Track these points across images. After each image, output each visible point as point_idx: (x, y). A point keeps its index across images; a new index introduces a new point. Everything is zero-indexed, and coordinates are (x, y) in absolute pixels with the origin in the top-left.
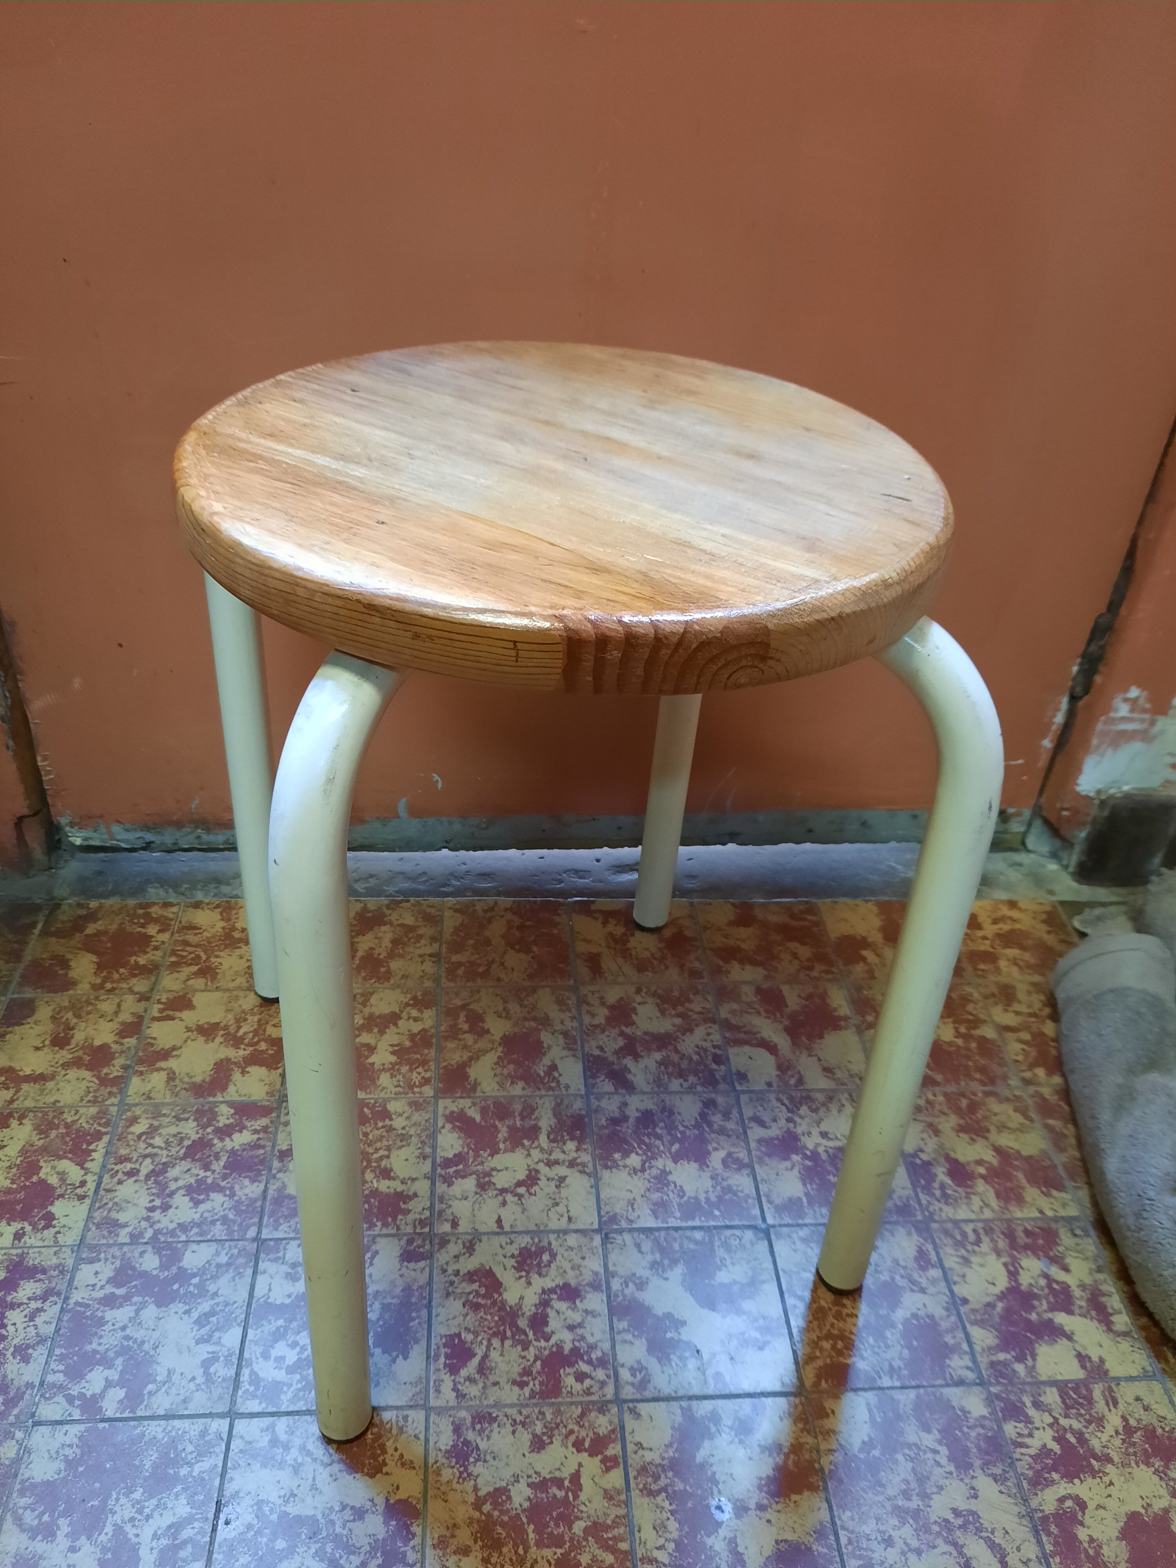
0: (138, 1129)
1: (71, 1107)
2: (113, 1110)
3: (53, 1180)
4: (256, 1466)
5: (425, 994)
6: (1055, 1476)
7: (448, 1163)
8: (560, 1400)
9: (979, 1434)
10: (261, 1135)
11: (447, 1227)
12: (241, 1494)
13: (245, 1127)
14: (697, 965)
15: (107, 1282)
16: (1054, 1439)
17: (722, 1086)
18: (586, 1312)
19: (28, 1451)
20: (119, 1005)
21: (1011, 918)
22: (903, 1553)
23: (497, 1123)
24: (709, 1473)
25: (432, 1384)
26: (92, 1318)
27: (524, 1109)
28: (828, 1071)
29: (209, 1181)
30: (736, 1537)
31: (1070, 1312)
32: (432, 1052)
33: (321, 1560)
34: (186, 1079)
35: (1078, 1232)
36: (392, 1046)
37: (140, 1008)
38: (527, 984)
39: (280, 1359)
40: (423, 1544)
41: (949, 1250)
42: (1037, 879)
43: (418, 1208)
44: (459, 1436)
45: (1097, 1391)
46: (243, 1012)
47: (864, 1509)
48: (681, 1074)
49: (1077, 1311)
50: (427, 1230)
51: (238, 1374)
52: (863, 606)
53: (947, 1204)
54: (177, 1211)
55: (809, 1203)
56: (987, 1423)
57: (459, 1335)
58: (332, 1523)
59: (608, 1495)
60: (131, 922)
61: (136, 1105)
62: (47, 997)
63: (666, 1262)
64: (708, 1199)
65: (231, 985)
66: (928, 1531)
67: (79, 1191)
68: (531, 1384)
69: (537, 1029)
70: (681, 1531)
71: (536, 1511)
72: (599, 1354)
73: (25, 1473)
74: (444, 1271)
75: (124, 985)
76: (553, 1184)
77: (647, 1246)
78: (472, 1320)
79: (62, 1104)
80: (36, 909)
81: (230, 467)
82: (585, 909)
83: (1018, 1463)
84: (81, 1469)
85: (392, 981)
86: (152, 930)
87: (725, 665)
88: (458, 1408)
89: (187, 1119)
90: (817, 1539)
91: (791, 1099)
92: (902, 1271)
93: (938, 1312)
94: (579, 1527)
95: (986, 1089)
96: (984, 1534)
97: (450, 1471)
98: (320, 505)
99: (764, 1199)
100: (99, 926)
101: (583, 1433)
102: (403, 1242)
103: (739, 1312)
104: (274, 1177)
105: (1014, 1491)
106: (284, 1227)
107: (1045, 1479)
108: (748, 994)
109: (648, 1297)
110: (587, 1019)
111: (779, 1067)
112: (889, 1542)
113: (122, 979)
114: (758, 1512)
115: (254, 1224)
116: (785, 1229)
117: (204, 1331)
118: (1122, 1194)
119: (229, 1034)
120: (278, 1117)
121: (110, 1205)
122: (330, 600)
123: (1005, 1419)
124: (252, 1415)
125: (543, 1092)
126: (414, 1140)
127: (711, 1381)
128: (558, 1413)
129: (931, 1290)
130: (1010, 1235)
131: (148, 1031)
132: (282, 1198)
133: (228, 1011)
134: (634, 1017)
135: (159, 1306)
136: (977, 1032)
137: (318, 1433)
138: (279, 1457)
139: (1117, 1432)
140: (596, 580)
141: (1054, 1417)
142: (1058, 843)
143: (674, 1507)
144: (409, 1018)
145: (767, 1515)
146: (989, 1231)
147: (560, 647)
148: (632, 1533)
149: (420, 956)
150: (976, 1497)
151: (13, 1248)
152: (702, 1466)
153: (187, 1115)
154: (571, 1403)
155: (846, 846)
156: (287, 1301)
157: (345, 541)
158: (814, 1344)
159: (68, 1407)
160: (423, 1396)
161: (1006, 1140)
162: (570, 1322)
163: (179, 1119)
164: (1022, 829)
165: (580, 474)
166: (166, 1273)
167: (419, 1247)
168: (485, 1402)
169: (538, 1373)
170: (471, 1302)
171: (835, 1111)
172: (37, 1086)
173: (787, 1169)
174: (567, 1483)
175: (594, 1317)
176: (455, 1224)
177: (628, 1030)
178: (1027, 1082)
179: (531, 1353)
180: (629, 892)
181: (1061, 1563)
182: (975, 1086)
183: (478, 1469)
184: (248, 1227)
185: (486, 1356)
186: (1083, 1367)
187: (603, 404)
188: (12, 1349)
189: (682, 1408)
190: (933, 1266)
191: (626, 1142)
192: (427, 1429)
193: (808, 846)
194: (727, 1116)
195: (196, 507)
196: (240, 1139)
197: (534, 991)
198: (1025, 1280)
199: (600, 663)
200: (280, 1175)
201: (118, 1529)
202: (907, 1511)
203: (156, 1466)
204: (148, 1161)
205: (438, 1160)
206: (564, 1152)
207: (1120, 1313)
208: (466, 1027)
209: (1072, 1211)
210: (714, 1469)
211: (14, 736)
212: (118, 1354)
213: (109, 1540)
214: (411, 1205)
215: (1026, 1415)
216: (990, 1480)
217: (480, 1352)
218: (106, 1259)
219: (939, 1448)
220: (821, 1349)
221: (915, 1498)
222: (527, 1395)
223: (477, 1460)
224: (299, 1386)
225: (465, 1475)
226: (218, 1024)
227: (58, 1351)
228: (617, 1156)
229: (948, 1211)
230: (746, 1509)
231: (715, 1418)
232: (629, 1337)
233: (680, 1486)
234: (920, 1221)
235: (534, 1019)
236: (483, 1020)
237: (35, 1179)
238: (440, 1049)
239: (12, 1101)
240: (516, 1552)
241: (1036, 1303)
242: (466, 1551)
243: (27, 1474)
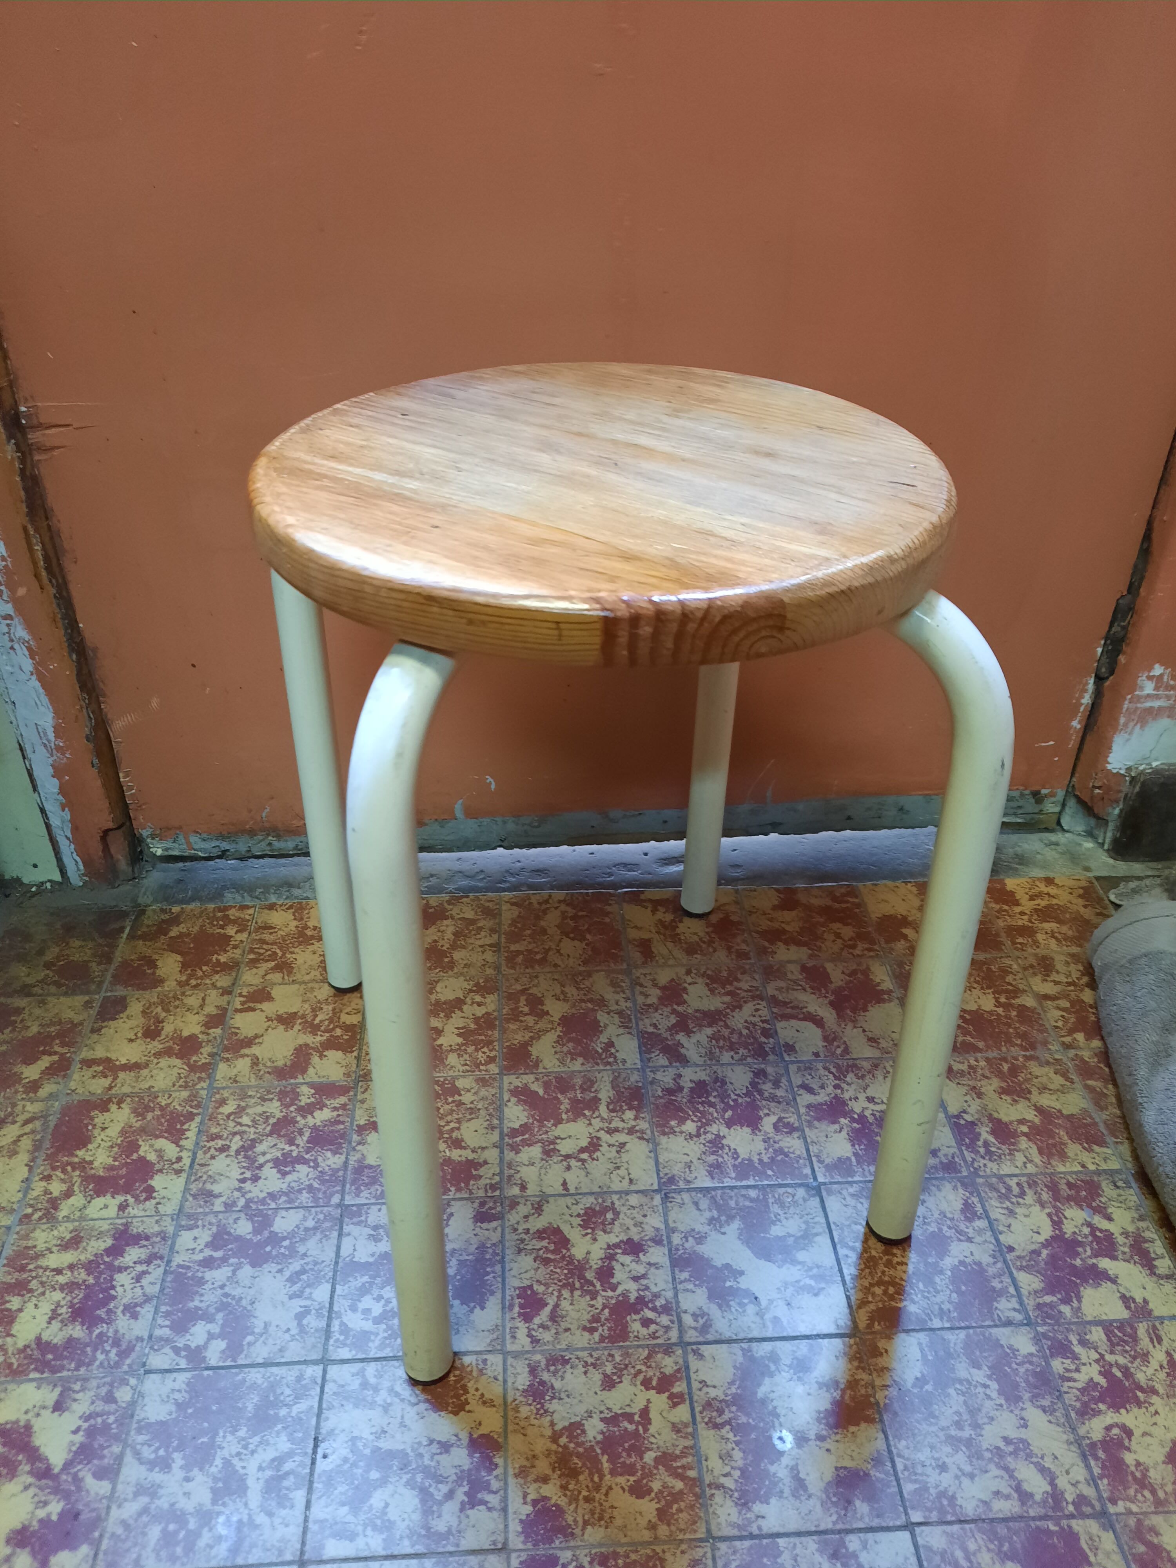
0: (227, 1109)
1: (164, 1092)
2: (204, 1093)
3: (152, 1157)
4: (349, 1406)
5: (486, 981)
6: (1102, 1407)
7: (514, 1133)
8: (628, 1343)
9: (1027, 1370)
10: (340, 1113)
11: (516, 1191)
12: (337, 1432)
13: (325, 1106)
14: (744, 946)
15: (206, 1246)
16: (1100, 1373)
17: (771, 1057)
18: (649, 1264)
19: (141, 1395)
20: (204, 999)
21: (1048, 894)
22: (957, 1477)
23: (559, 1096)
24: (770, 1407)
25: (508, 1331)
26: (193, 1278)
27: (584, 1083)
28: (873, 1040)
29: (294, 1154)
30: (797, 1464)
31: (1114, 1258)
32: (496, 1034)
33: (413, 1489)
34: (269, 1064)
35: (1120, 1184)
36: (458, 1028)
37: (223, 1001)
38: (582, 969)
39: (367, 1311)
40: (505, 1473)
41: (994, 1203)
42: (1074, 857)
43: (488, 1174)
44: (535, 1377)
45: (1142, 1329)
46: (319, 1002)
47: (919, 1438)
48: (732, 1047)
49: (1120, 1257)
50: (497, 1193)
51: (328, 1326)
52: (870, 580)
53: (990, 1160)
54: (266, 1182)
55: (858, 1162)
56: (1035, 1359)
57: (530, 1287)
58: (421, 1456)
59: (676, 1429)
60: (211, 923)
61: (224, 1088)
62: (138, 994)
63: (723, 1218)
64: (761, 1161)
65: (307, 978)
66: (980, 1457)
67: (176, 1166)
68: (600, 1329)
69: (593, 1010)
70: (745, 1459)
71: (609, 1443)
72: (663, 1302)
73: (140, 1414)
74: (516, 1230)
75: (208, 981)
76: (614, 1149)
77: (704, 1203)
78: (542, 1273)
79: (156, 1089)
80: (124, 915)
81: (298, 486)
82: (635, 898)
83: (1066, 1396)
84: (190, 1411)
85: (456, 970)
86: (231, 931)
87: (746, 637)
88: (533, 1352)
89: (271, 1100)
90: (874, 1466)
91: (838, 1067)
92: (949, 1222)
93: (986, 1259)
94: (649, 1457)
95: (1028, 1054)
96: (1034, 1460)
97: (528, 1408)
98: (380, 514)
99: (814, 1159)
100: (182, 928)
101: (650, 1373)
102: (476, 1205)
103: (794, 1262)
104: (354, 1149)
105: (1062, 1420)
106: (365, 1194)
107: (1093, 1410)
108: (794, 973)
109: (706, 1250)
110: (640, 999)
111: (825, 1038)
112: (943, 1468)
113: (206, 976)
114: (818, 1443)
115: (337, 1192)
116: (835, 1186)
117: (296, 1288)
118: (1160, 1144)
119: (306, 1022)
120: (356, 1095)
121: (205, 1177)
122: (394, 595)
123: (1052, 1356)
124: (343, 1361)
125: (601, 1067)
126: (483, 1112)
127: (769, 1325)
128: (626, 1355)
129: (978, 1239)
130: (1053, 1188)
131: (232, 1022)
132: (361, 1168)
133: (304, 1001)
134: (685, 996)
135: (253, 1266)
136: (1017, 1001)
137: (405, 1376)
138: (369, 1399)
139: (1162, 1367)
140: (627, 567)
141: (1100, 1354)
142: (1093, 822)
143: (738, 1438)
144: (473, 1003)
145: (827, 1445)
146: (1032, 1184)
147: (598, 626)
148: (699, 1462)
149: (481, 946)
150: (1025, 1426)
151: (118, 1218)
152: (763, 1402)
153: (271, 1096)
154: (639, 1346)
155: (884, 832)
156: (371, 1260)
157: (405, 543)
158: (867, 1290)
159: (175, 1357)
160: (499, 1341)
161: (1046, 1101)
162: (634, 1273)
163: (263, 1099)
164: (1057, 809)
165: (611, 477)
166: (259, 1237)
167: (491, 1209)
168: (558, 1347)
169: (606, 1319)
170: (541, 1257)
171: (880, 1078)
172: (132, 1074)
173: (836, 1132)
174: (637, 1418)
175: (657, 1268)
176: (523, 1188)
177: (680, 1009)
178: (1067, 1047)
179: (599, 1302)
180: (677, 882)
181: (1109, 1484)
182: (1015, 1051)
183: (554, 1406)
184: (332, 1195)
185: (556, 1306)
186: (1128, 1308)
187: (631, 416)
188: (121, 1308)
189: (743, 1349)
190: (979, 1218)
191: (682, 1110)
192: (505, 1370)
193: (848, 833)
194: (776, 1084)
195: (272, 521)
196: (322, 1116)
197: (589, 975)
198: (1069, 1228)
199: (633, 638)
200: (359, 1147)
201: (227, 1463)
202: (959, 1440)
203: (257, 1408)
204: (238, 1137)
205: (506, 1131)
206: (623, 1121)
207: (1163, 1257)
208: (526, 1009)
209: (1114, 1164)
210: (775, 1403)
211: (98, 753)
212: (218, 1310)
213: (220, 1472)
214: (482, 1171)
215: (1073, 1352)
216: (1039, 1412)
217: (551, 1301)
218: (204, 1226)
219: (989, 1383)
220: (873, 1295)
221: (967, 1428)
222: (597, 1340)
223: (553, 1398)
224: (386, 1335)
225: (542, 1411)
226: (296, 1013)
227: (163, 1309)
228: (673, 1123)
229: (992, 1167)
230: (807, 1440)
231: (774, 1358)
232: (690, 1286)
233: (743, 1419)
234: (965, 1177)
235: (591, 1001)
236: (542, 1004)
237: (135, 1156)
238: (504, 1031)
239: (110, 1088)
240: (592, 1480)
241: (1080, 1250)
242: (545, 1480)
243: (142, 1415)
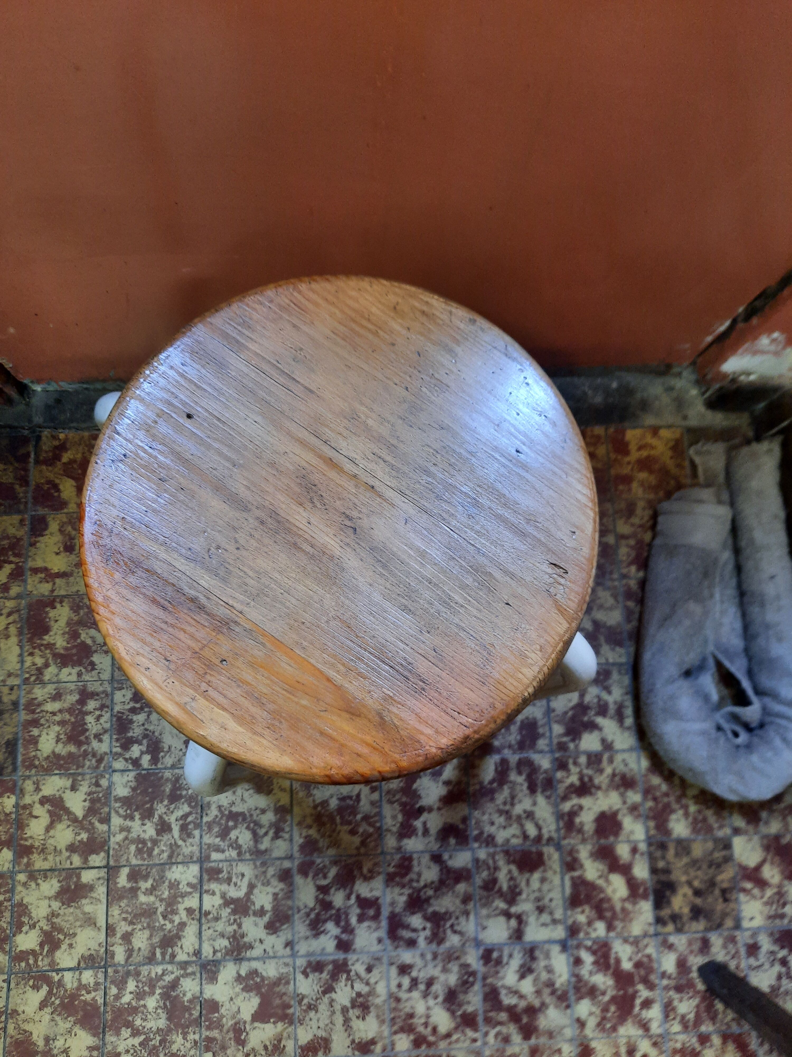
3: (89, 642)
6: (573, 796)
9: (544, 777)
15: (131, 700)
16: (578, 779)
19: (113, 783)
21: (650, 446)
22: (498, 828)
26: (127, 719)
30: (427, 820)
31: (605, 716)
33: (249, 830)
35: (622, 671)
40: (292, 824)
42: (680, 405)
45: (605, 757)
47: (485, 810)
49: (609, 716)
56: (549, 772)
58: (252, 815)
59: (372, 803)
62: (52, 514)
66: (511, 819)
67: (104, 648)
70: (403, 818)
71: (340, 810)
73: (114, 793)
79: (81, 593)
80: (27, 442)
83: (558, 790)
84: (138, 792)
90: (462, 822)
93: (540, 716)
94: (359, 817)
95: (599, 582)
96: (535, 821)
97: (302, 793)
105: (553, 802)
107: (568, 797)
112: (492, 824)
114: (438, 811)
123: (557, 770)
136: (605, 539)
139: (608, 776)
141: (581, 770)
143: (401, 808)
145: (441, 812)
148: (381, 819)
150: (535, 805)
151: (79, 682)
152: (415, 791)
159: (126, 763)
161: (600, 615)
165: (351, 558)
172: (64, 580)
174: (354, 798)
178: (623, 576)
181: (565, 832)
183: (315, 792)
186: (602, 745)
188: (93, 736)
192: (291, 786)
198: (587, 699)
202: (503, 811)
203: (171, 790)
207: (629, 717)
209: (623, 659)
210: (420, 792)
212: (143, 738)
213: (158, 821)
215: (568, 768)
216: (543, 798)
218: (127, 688)
219: (524, 783)
221: (508, 805)
223: (315, 788)
225: (309, 795)
227: (114, 736)
230: (432, 809)
233: (404, 800)
237: (79, 641)
239: (53, 591)
240: (332, 827)
241: (589, 712)
242: (310, 827)
243: (115, 794)
